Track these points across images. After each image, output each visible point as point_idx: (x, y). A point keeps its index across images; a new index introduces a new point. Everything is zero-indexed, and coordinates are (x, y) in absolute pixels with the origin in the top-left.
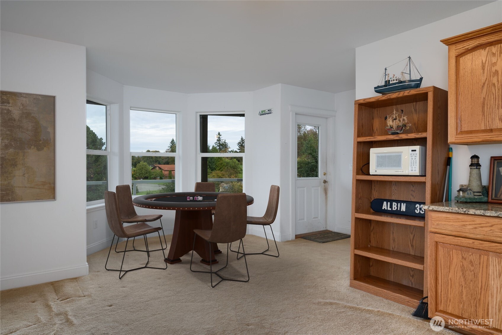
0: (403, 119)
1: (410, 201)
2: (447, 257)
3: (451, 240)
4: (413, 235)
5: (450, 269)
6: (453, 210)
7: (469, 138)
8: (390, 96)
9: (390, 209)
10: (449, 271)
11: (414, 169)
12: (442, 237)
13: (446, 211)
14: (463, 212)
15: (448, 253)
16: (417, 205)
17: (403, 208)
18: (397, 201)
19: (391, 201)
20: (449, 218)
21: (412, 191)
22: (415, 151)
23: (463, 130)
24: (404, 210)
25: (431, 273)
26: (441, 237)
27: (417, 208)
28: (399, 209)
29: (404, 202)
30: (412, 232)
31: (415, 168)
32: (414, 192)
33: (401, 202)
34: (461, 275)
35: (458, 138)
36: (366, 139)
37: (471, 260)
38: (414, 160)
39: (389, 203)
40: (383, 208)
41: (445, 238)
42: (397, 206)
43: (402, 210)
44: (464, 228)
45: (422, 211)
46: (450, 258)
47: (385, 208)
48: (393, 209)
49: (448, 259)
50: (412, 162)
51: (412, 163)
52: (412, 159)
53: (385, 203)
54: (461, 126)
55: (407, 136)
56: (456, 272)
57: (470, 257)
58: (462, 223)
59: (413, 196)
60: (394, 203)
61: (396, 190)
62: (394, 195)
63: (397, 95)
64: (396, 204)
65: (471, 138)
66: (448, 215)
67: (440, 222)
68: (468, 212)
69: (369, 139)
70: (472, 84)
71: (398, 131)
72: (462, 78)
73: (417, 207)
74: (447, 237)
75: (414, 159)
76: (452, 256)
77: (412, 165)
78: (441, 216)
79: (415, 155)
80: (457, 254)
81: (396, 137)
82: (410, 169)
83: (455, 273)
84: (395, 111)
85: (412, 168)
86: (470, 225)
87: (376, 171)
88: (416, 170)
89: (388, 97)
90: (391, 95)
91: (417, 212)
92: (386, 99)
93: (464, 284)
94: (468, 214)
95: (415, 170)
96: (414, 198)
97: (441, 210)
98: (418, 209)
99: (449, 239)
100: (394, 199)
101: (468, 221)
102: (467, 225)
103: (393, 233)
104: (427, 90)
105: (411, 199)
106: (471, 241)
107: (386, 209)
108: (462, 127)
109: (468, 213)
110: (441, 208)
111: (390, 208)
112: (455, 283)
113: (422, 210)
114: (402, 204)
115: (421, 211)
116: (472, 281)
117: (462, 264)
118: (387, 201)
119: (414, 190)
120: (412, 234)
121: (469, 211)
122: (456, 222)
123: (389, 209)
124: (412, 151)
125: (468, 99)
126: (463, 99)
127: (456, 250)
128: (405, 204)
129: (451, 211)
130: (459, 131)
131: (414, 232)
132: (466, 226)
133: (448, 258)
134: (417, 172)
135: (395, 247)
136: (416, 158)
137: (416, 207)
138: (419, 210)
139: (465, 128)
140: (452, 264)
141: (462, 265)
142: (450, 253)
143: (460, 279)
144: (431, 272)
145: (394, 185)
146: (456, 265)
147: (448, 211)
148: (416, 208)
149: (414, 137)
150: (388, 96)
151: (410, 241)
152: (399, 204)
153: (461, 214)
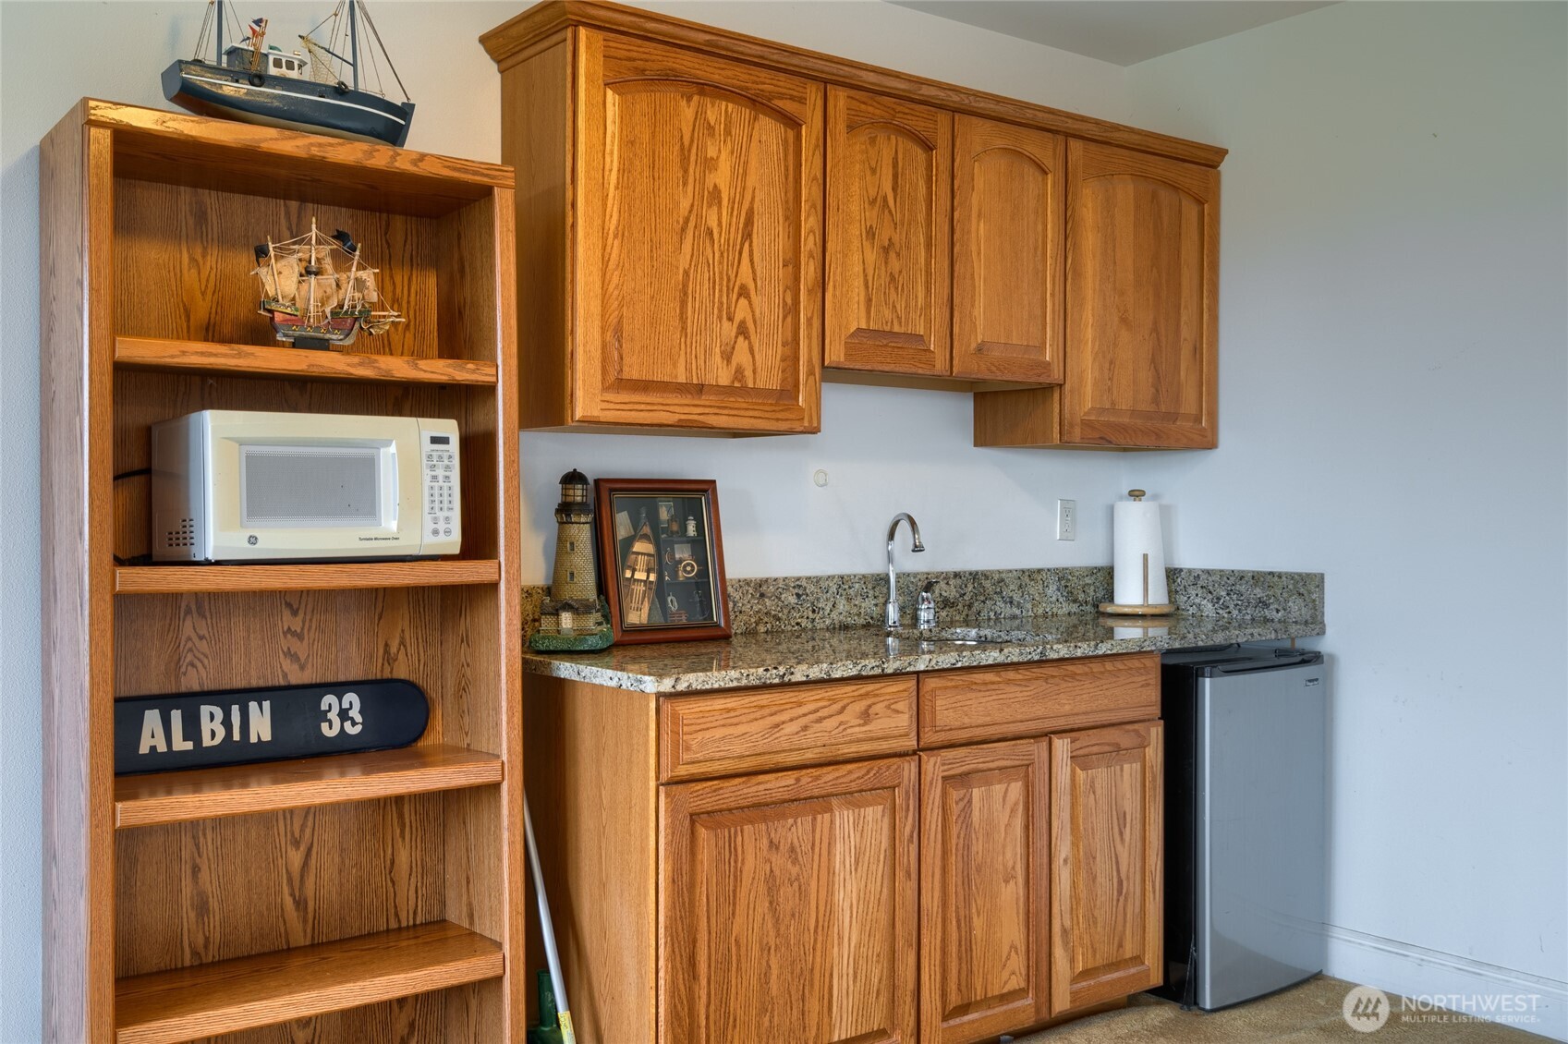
0: (356, 279)
1: (282, 683)
2: (727, 860)
3: (739, 793)
4: (303, 848)
5: (734, 904)
6: (751, 677)
7: (643, 407)
8: (320, 145)
9: (189, 746)
10: (734, 914)
11: (441, 526)
12: (713, 788)
13: (731, 685)
14: (777, 681)
15: (730, 846)
16: (329, 700)
17: (261, 726)
18: (224, 697)
19: (189, 702)
20: (733, 709)
21: (289, 636)
22: (444, 441)
23: (625, 376)
24: (267, 736)
25: (677, 950)
26: (708, 790)
27: (330, 715)
28: (236, 737)
29: (259, 693)
30: (297, 835)
31: (447, 519)
32: (300, 637)
33: (244, 695)
34: (766, 911)
35: (612, 406)
36: (184, 353)
37: (792, 844)
38: (441, 483)
39: (176, 716)
40: (144, 749)
41: (721, 792)
42: (227, 723)
43: (253, 739)
44: (778, 735)
45: (354, 724)
46: (736, 862)
47: (153, 748)
48: (207, 742)
49: (730, 867)
50: (436, 492)
51: (437, 498)
52: (434, 478)
53: (152, 718)
54: (622, 359)
55: (416, 367)
56: (751, 906)
57: (789, 834)
58: (771, 718)
59: (293, 657)
60: (205, 710)
61: (201, 638)
62: (193, 665)
63: (360, 155)
64: (218, 712)
65: (649, 407)
66: (728, 700)
67: (708, 734)
68: (790, 677)
69: (202, 354)
70: (652, 210)
71: (335, 337)
72: (626, 175)
73: (330, 710)
74: (726, 784)
75: (441, 479)
76: (743, 852)
77: (437, 505)
78: (708, 708)
79: (446, 462)
80: (756, 840)
81: (361, 364)
82: (430, 526)
83: (751, 912)
84: (314, 226)
85: (435, 521)
86: (791, 720)
87: (253, 540)
88: (450, 532)
89: (315, 151)
90: (331, 145)
91: (329, 731)
92: (302, 154)
93: (774, 939)
94: (791, 684)
95: (448, 532)
96: (302, 668)
97: (716, 686)
98: (333, 715)
99: (734, 789)
100: (196, 688)
101: (786, 709)
102: (783, 723)
103: (196, 870)
104: (494, 177)
105: (285, 675)
106: (789, 779)
107: (162, 748)
108: (624, 361)
109: (790, 680)
110: (716, 679)
111: (185, 739)
112: (749, 948)
113: (352, 719)
114: (253, 706)
115: (347, 725)
116: (793, 915)
117: (768, 869)
118: (164, 702)
119: (299, 631)
120: (296, 844)
121: (792, 673)
122: (756, 720)
123: (181, 745)
124: (435, 440)
125: (642, 261)
126: (628, 257)
127: (752, 822)
128: (266, 704)
129: (744, 682)
130: (612, 378)
131: (308, 831)
132: (781, 727)
133: (730, 863)
134: (451, 540)
135: (206, 947)
136: (447, 474)
137: (324, 707)
138: (337, 722)
139: (633, 372)
140: (741, 881)
141: (768, 873)
142: (735, 841)
143: (765, 926)
144: (676, 945)
145: (188, 611)
146: (754, 878)
147: (735, 684)
148: (323, 716)
149: (444, 378)
150: (312, 144)
151: (290, 880)
152: (235, 709)
153: (772, 686)
